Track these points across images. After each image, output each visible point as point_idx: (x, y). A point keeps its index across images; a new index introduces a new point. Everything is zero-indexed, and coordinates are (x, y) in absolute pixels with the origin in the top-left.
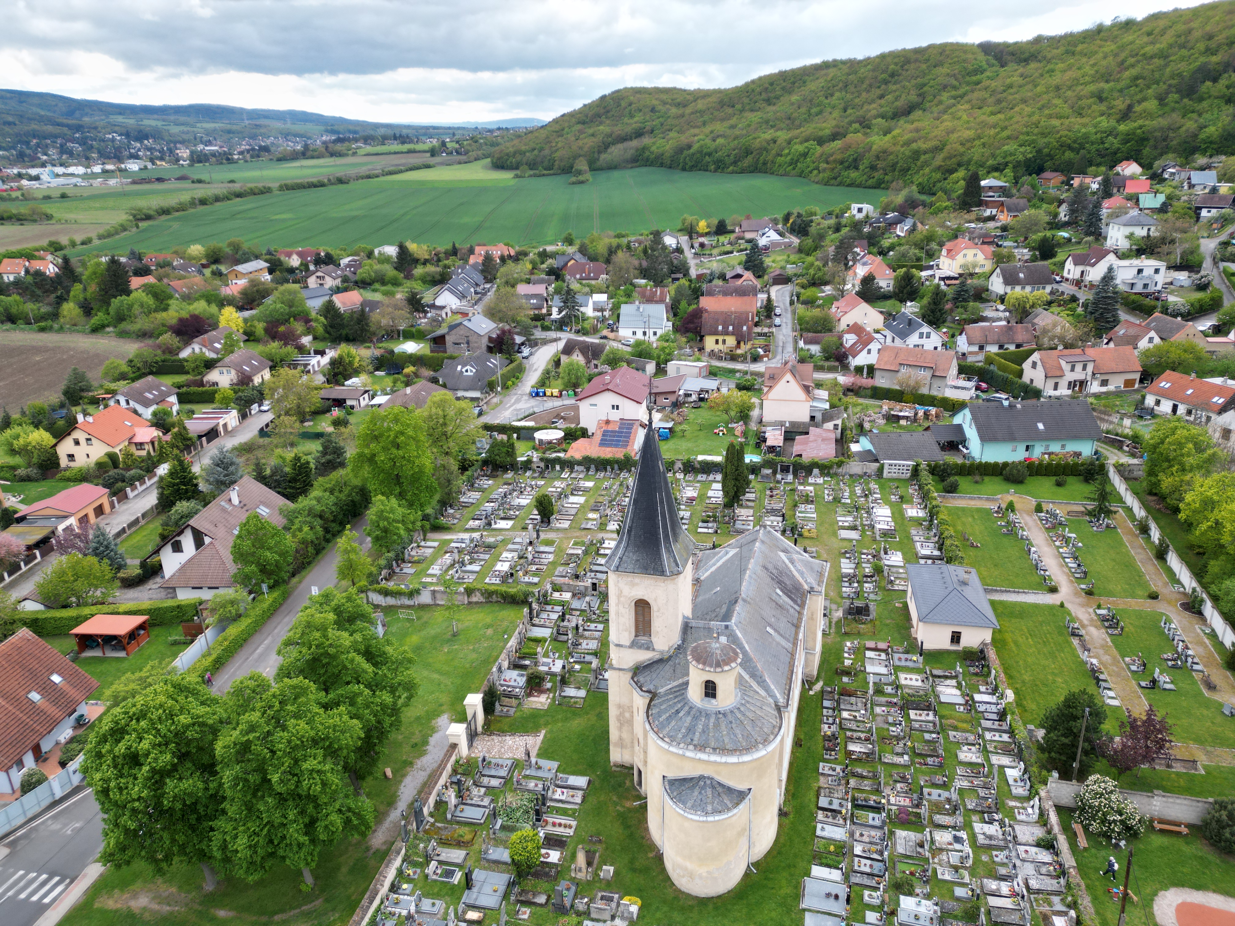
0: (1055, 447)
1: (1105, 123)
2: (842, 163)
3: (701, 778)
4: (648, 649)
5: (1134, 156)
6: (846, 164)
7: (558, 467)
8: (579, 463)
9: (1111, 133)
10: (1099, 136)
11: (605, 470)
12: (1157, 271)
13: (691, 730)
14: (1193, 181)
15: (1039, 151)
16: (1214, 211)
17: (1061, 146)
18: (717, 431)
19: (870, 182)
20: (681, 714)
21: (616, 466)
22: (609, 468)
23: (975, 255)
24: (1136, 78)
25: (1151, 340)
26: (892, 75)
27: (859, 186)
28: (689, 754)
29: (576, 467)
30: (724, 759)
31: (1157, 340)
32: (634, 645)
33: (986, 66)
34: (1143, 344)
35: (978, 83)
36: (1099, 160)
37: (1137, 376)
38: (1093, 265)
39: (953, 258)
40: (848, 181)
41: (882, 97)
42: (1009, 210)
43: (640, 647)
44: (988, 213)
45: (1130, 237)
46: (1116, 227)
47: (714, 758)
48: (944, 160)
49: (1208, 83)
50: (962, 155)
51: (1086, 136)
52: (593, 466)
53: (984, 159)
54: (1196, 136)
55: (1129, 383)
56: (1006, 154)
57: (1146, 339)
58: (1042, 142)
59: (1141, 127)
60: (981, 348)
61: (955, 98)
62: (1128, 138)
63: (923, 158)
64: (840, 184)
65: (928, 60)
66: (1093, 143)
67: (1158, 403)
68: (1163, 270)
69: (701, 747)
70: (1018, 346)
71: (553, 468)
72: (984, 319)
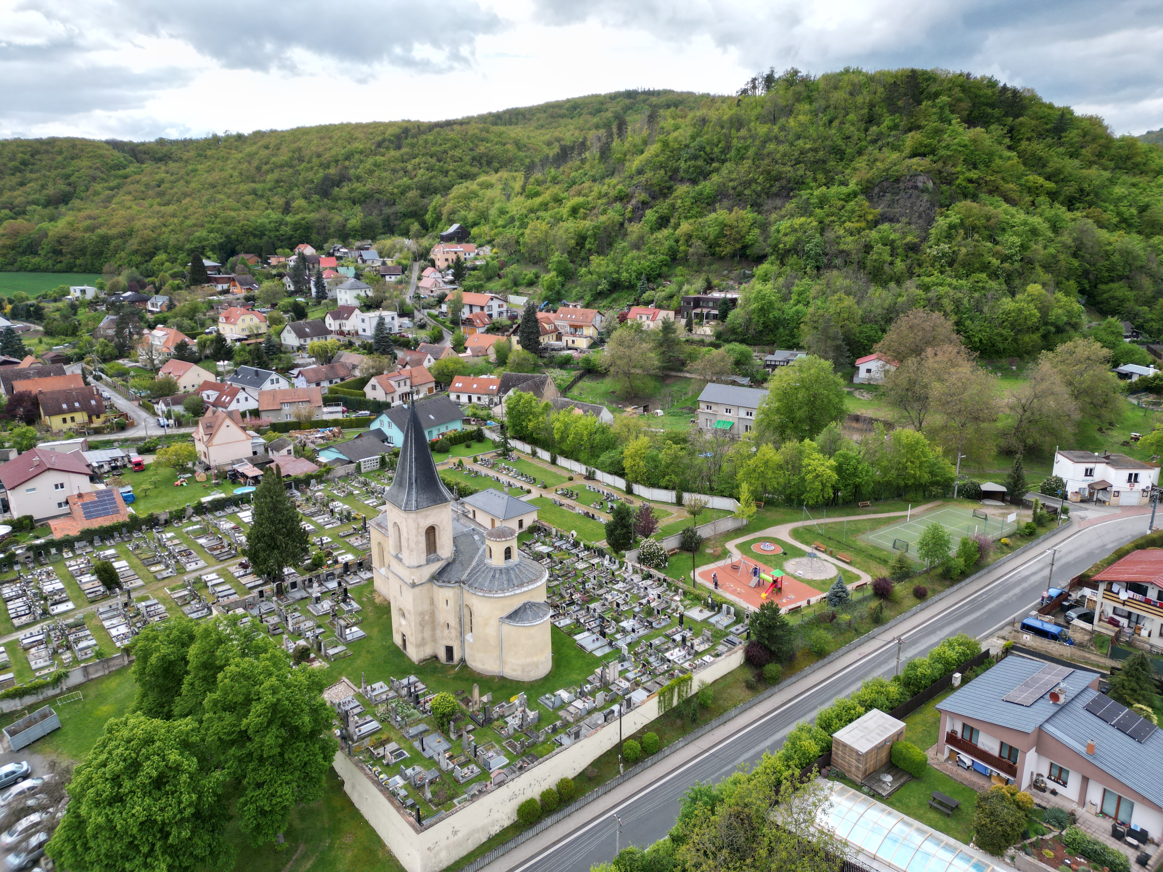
0: (443, 429)
1: (275, 216)
2: (13, 248)
3: (524, 605)
4: (438, 560)
5: (306, 240)
6: (21, 250)
7: (53, 551)
8: (79, 539)
9: (281, 223)
10: (273, 225)
11: (112, 537)
12: (393, 318)
13: (509, 580)
14: (365, 257)
15: (228, 237)
16: (393, 277)
17: (245, 233)
18: (179, 482)
19: (58, 266)
20: (497, 576)
21: (124, 530)
22: (116, 534)
23: (251, 319)
24: (278, 181)
25: (429, 360)
26: (24, 163)
27: (46, 270)
28: (517, 592)
29: (77, 545)
30: (535, 585)
31: (433, 360)
32: (428, 562)
33: (125, 162)
34: (426, 364)
35: (126, 177)
36: (280, 244)
37: (433, 385)
38: (347, 318)
39: (234, 324)
40: (30, 266)
41: (22, 184)
42: (241, 284)
43: (433, 561)
44: (220, 288)
45: (358, 297)
46: (343, 291)
47: (531, 587)
48: (140, 244)
49: (336, 189)
50: (155, 240)
51: (263, 225)
52: (96, 538)
53: (180, 244)
54: (345, 226)
55: (430, 390)
56: (201, 240)
57: (426, 360)
58: (228, 229)
59: (303, 219)
60: (318, 384)
61: (112, 189)
62: (296, 227)
63: (113, 243)
64: (19, 270)
65: (60, 153)
66: (270, 231)
67: (458, 397)
68: (396, 317)
69: (521, 585)
70: (342, 379)
71: (48, 553)
72: (297, 366)
